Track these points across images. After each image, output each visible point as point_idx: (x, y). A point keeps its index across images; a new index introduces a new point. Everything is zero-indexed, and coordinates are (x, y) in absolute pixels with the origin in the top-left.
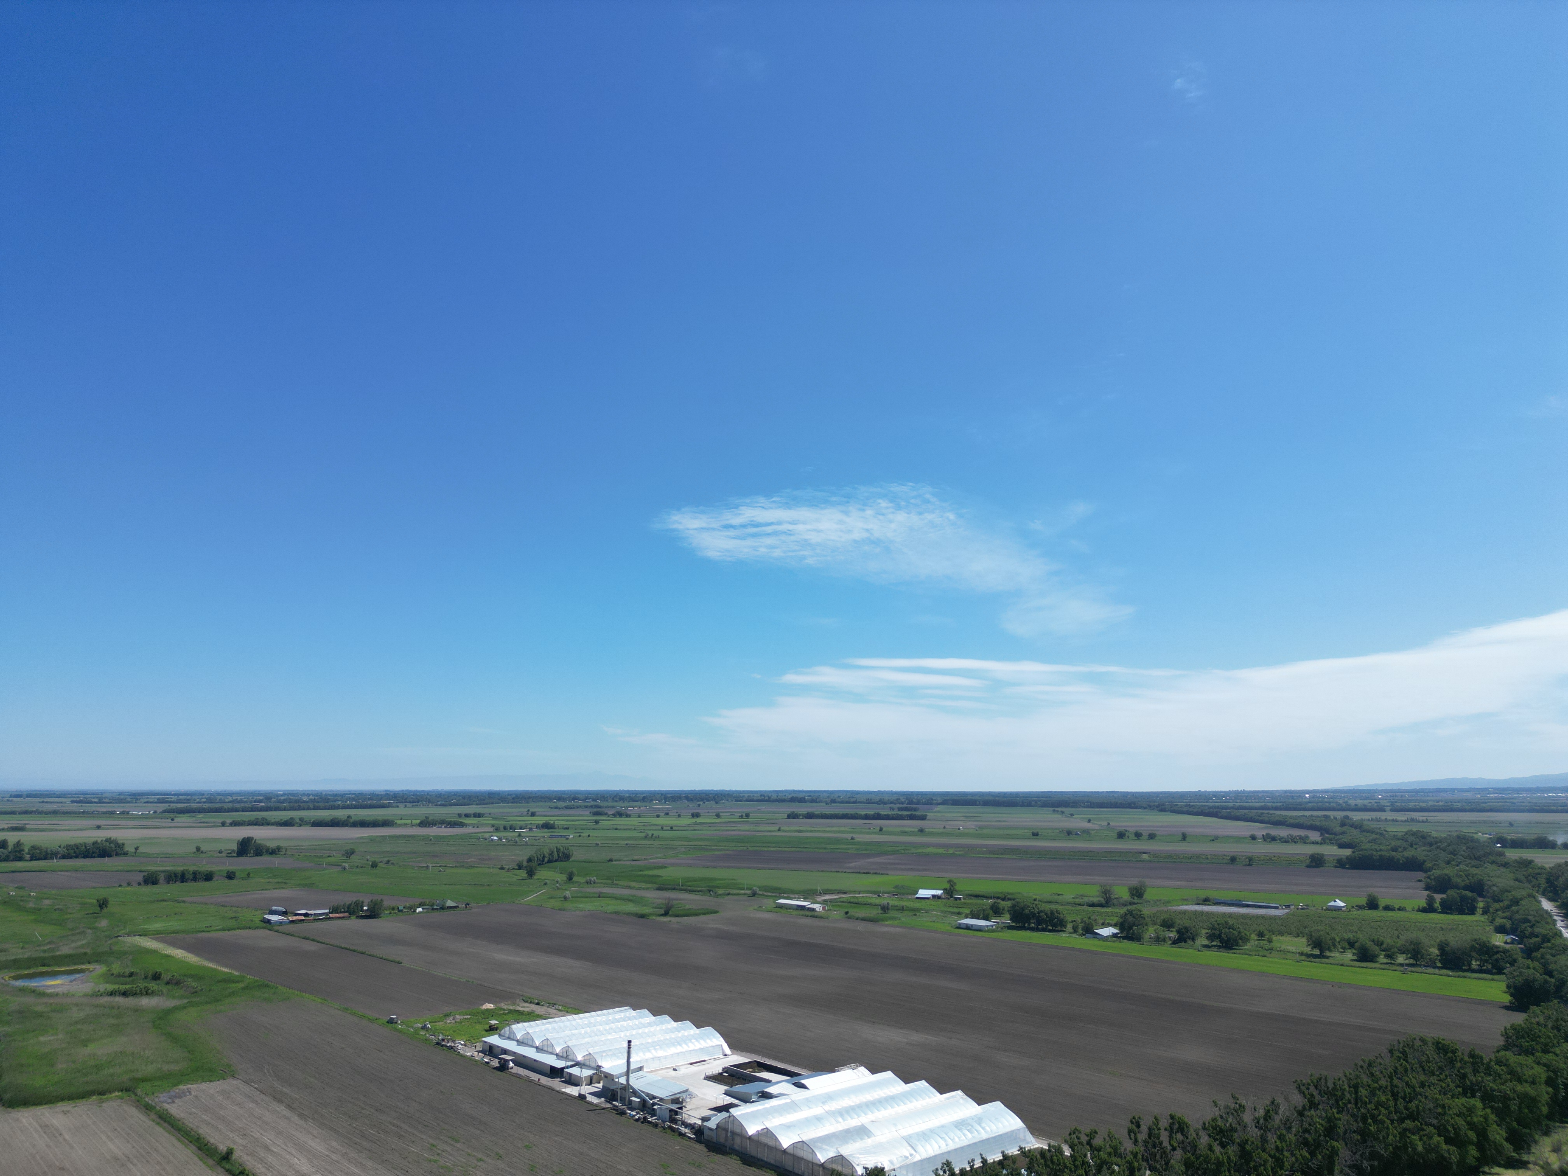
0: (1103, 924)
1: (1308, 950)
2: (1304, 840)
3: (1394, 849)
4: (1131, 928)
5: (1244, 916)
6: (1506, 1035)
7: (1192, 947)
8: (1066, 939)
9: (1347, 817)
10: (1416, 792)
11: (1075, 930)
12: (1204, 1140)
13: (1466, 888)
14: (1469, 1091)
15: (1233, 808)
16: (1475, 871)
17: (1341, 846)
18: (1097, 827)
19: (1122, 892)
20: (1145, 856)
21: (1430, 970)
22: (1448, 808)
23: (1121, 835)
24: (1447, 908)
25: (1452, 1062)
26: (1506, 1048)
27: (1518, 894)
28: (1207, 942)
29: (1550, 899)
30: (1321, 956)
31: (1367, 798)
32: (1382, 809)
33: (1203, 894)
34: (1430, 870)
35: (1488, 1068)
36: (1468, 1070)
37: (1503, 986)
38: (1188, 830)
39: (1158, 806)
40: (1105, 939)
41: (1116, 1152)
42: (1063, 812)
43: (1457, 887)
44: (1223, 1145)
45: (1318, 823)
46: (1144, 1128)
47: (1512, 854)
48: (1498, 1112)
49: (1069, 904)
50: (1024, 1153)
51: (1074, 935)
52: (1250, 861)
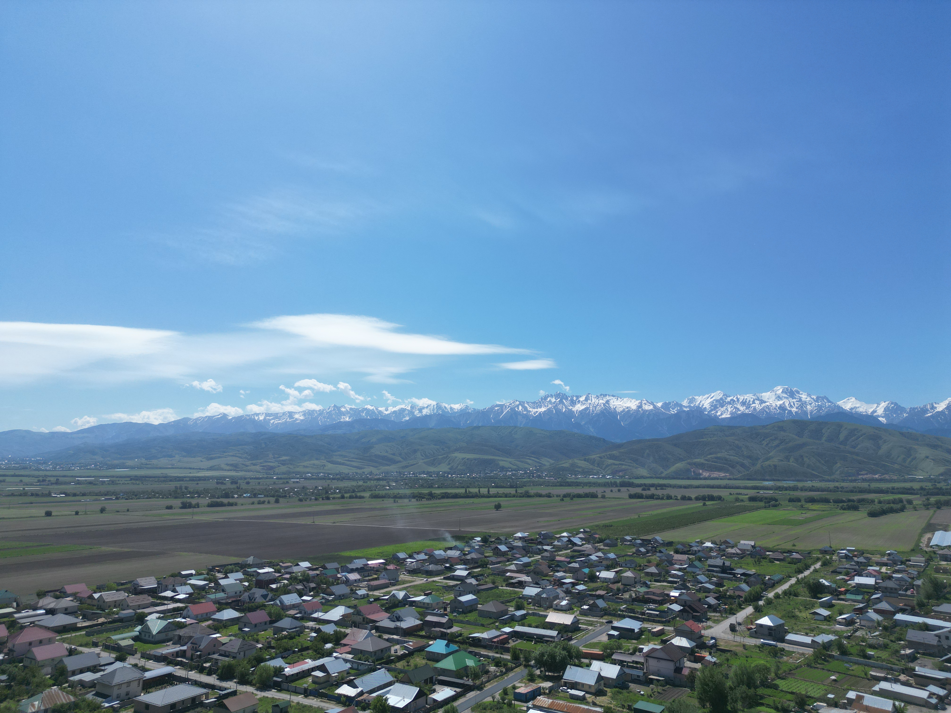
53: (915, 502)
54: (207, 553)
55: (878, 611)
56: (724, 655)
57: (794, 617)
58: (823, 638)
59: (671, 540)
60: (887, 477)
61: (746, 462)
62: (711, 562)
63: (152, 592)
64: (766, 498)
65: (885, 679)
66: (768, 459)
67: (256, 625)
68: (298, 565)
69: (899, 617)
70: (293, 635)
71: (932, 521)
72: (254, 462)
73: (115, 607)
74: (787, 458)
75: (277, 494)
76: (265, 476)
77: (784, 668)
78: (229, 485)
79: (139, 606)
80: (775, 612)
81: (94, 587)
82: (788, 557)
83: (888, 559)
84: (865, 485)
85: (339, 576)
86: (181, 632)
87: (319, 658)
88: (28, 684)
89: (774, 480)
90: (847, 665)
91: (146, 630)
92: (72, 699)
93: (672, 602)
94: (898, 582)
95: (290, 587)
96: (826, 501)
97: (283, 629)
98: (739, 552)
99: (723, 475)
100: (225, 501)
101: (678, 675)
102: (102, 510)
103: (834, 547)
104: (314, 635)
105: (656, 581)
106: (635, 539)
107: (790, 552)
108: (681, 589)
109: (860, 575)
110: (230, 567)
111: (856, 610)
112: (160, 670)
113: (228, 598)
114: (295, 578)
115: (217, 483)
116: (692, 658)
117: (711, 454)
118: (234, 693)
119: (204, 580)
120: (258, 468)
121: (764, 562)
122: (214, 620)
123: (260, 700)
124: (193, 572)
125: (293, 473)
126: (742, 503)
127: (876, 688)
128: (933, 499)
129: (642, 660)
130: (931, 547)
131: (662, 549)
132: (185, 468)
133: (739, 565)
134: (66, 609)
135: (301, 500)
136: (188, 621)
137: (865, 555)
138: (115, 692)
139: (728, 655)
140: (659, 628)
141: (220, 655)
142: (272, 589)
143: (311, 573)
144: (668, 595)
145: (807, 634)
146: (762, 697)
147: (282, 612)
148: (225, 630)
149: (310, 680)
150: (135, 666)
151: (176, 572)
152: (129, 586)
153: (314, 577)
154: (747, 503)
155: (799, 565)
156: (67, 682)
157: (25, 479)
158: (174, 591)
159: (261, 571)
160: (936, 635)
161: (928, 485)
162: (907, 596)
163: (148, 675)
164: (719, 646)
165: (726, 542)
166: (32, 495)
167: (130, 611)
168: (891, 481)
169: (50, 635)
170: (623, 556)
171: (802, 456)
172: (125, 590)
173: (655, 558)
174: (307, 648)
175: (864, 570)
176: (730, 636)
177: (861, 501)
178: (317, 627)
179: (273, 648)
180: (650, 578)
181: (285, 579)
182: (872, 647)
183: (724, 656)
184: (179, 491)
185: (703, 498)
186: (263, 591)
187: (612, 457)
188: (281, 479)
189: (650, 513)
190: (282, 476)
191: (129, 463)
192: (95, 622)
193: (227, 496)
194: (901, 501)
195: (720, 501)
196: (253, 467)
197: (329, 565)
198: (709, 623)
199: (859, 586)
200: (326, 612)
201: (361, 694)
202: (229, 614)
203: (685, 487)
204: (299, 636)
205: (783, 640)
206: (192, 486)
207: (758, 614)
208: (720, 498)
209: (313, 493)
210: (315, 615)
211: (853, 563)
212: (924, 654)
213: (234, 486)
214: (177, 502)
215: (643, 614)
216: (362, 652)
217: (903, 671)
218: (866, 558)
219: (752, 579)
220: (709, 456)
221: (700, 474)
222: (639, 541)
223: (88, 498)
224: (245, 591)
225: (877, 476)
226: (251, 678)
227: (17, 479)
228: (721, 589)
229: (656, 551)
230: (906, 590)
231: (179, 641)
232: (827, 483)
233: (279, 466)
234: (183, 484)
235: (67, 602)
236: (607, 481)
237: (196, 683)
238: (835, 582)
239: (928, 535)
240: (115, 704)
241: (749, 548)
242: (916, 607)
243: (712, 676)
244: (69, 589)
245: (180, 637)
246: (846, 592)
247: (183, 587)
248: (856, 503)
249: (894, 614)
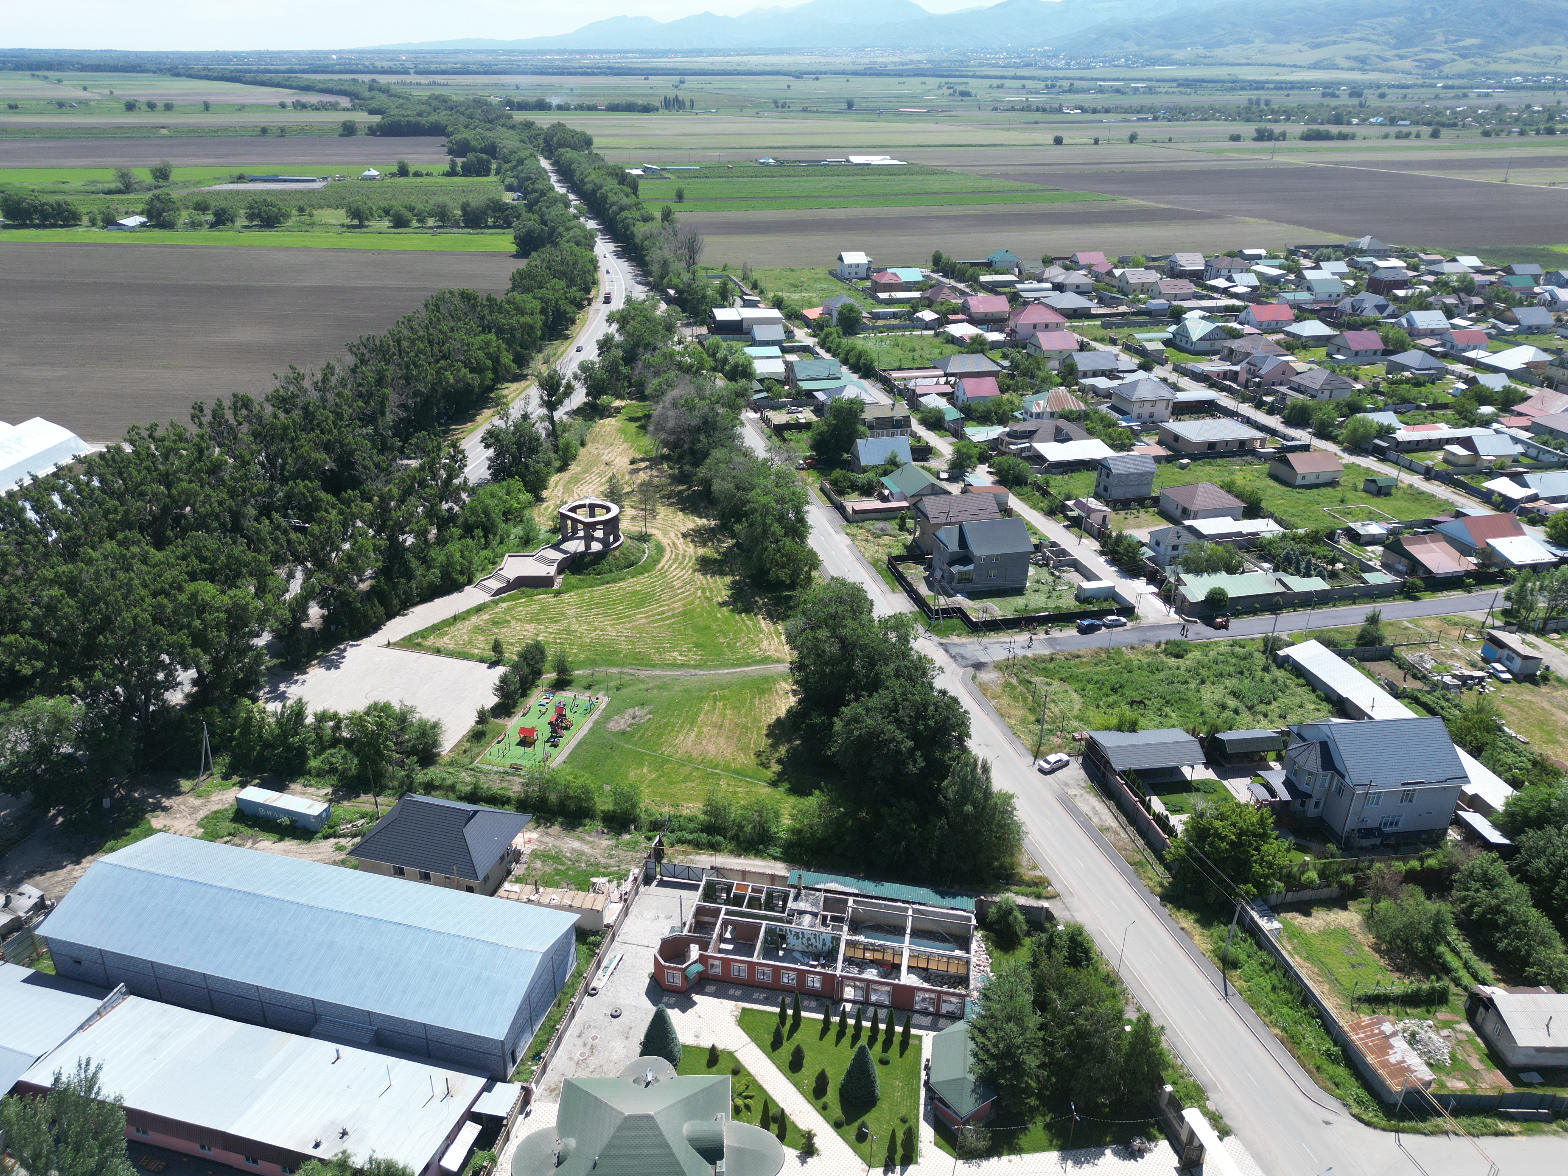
0: (127, 213)
1: (347, 221)
2: (334, 107)
3: (420, 115)
4: (160, 214)
5: (282, 192)
6: (513, 279)
7: (232, 229)
8: (82, 234)
9: (374, 81)
10: (437, 52)
11: (93, 223)
12: (269, 410)
13: (482, 151)
14: (486, 329)
15: (257, 71)
16: (489, 134)
17: (372, 112)
18: (97, 97)
19: (143, 175)
20: (164, 132)
21: (455, 230)
22: (465, 71)
23: (130, 107)
24: (468, 171)
25: (474, 307)
26: (513, 289)
27: (523, 154)
28: (247, 223)
29: (547, 158)
30: (361, 226)
31: (392, 60)
32: (406, 72)
33: (237, 171)
34: (452, 134)
35: (501, 307)
36: (486, 312)
37: (511, 238)
38: (211, 99)
39: (169, 70)
40: (132, 229)
41: (181, 438)
42: (46, 78)
43: (474, 150)
44: (287, 412)
45: (346, 87)
46: (208, 412)
47: (519, 117)
48: (508, 342)
49: (79, 192)
50: (79, 460)
51: (94, 229)
52: (283, 132)
54: (1288, 222)
63: (1196, 277)
67: (1357, 353)
68: (1454, 260)
70: (1422, 379)
72: (1402, 52)
73: (1142, 292)
75: (1437, 119)
76: (1420, 82)
78: (1344, 100)
79: (1176, 295)
81: (1115, 260)
85: (1537, 290)
86: (1235, 344)
87: (1464, 426)
88: (1032, 377)
91: (1183, 333)
92: (1083, 407)
95: (1431, 299)
97: (1405, 368)
100: (1334, 129)
102: (1133, 138)
104: (1464, 387)
110: (1325, 251)
112: (1197, 392)
113: (1315, 302)
114: (1446, 284)
115: (1324, 95)
118: (1306, 448)
119: (1280, 267)
120: (1407, 64)
122: (1288, 334)
123: (1347, 466)
124: (1263, 252)
125: (1483, 74)
132: (1269, 65)
134: (1078, 287)
135: (1486, 134)
136: (1247, 329)
138: (1136, 410)
141: (1291, 388)
142: (1397, 298)
143: (1479, 278)
147: (1408, 339)
148: (1303, 353)
149: (1440, 455)
150: (1164, 380)
151: (1236, 249)
152: (1163, 263)
153: (1483, 286)
156: (1077, 384)
157: (1029, 84)
158: (1229, 279)
159: (1381, 264)
163: (1181, 397)
166: (1038, 110)
167: (1163, 301)
169: (1059, 319)
172: (1158, 269)
174: (1445, 406)
178: (1472, 374)
179: (1382, 394)
181: (1425, 283)
184: (1254, 107)
186: (1380, 299)
188: (1452, 87)
190: (1457, 82)
191: (1179, 55)
192: (1114, 311)
193: (1338, 120)
196: (1398, 64)
197: (1517, 268)
200: (1494, 353)
201: (1535, 498)
202: (1313, 328)
204: (1433, 383)
206: (1278, 99)
209: (1517, 120)
210: (1471, 354)
213: (1355, 101)
214: (1248, 129)
216: (1552, 432)
223: (1112, 117)
224: (1347, 294)
226: (1337, 432)
227: (1018, 83)
231: (1230, 356)
233: (1454, 60)
234: (1263, 95)
235: (1078, 277)
237: (1248, 421)
240: (1136, 425)
244: (1083, 258)
245: (1231, 351)
247: (1244, 275)
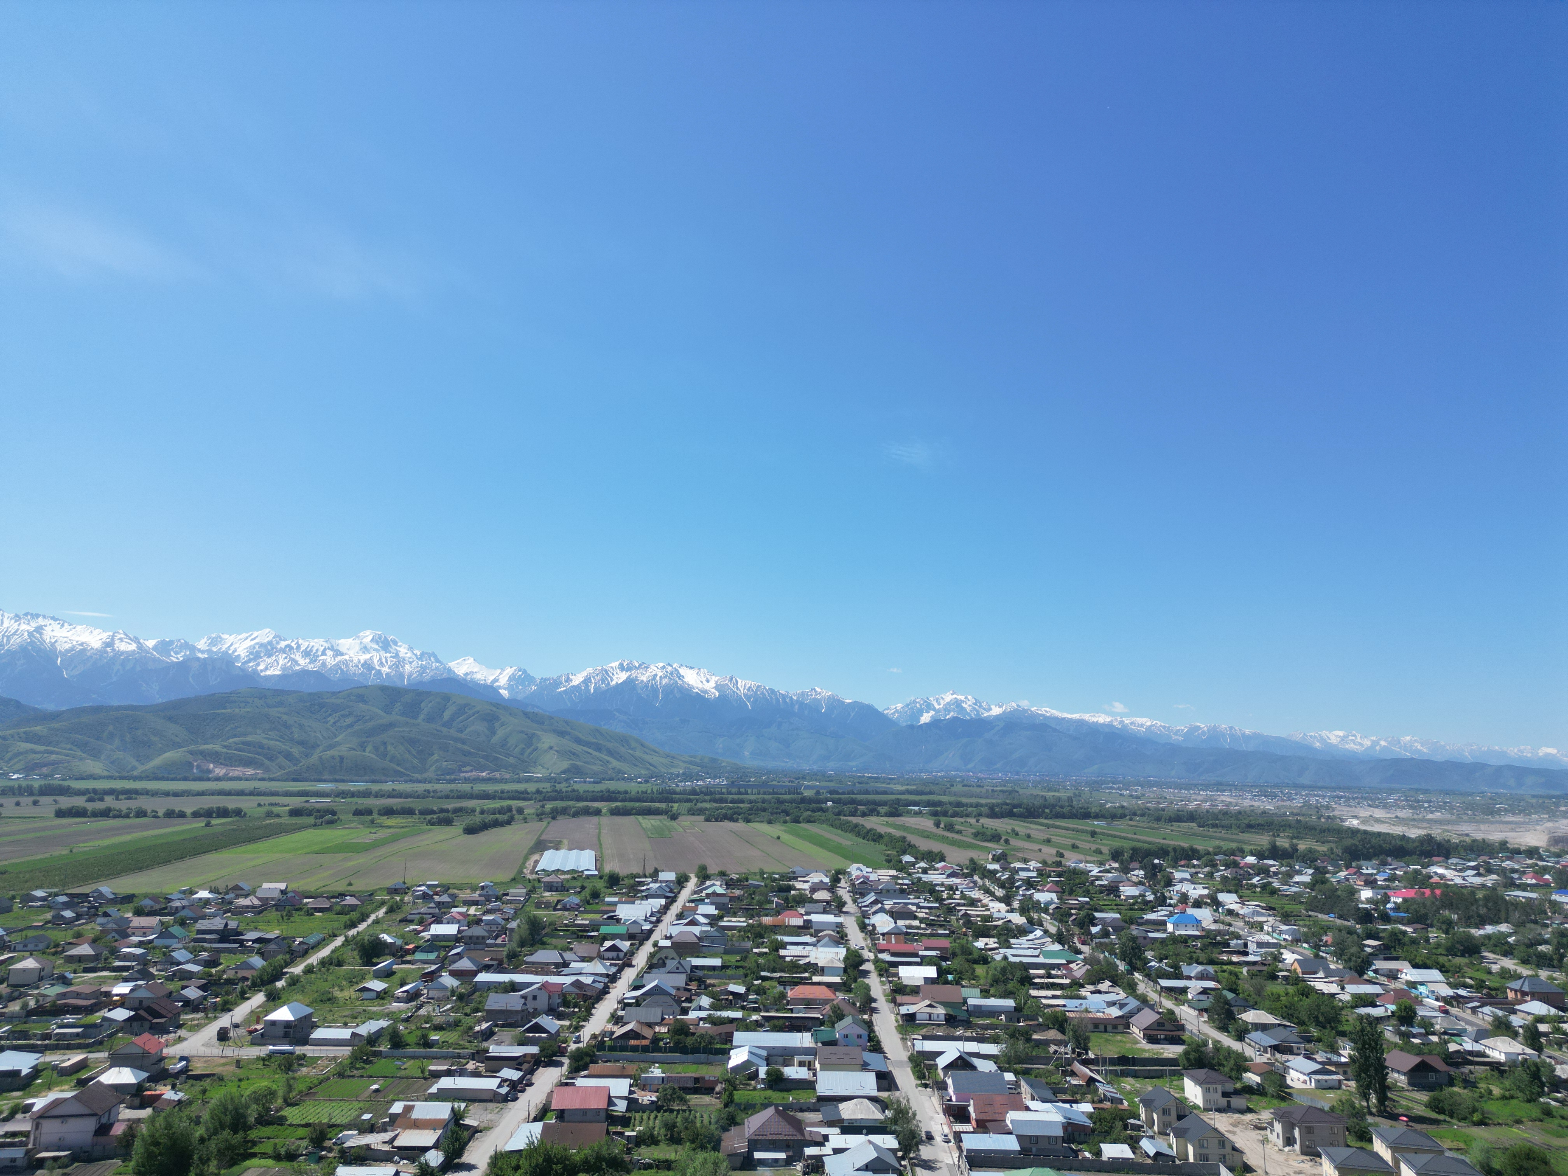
53: (526, 811)
55: (454, 974)
56: (199, 1083)
57: (331, 1000)
58: (368, 1028)
59: (131, 892)
60: (497, 775)
61: (296, 751)
62: (202, 925)
64: (318, 811)
65: (449, 1073)
66: (331, 747)
69: (483, 977)
71: (543, 837)
74: (362, 746)
77: (301, 1086)
80: (299, 997)
82: (337, 903)
83: (480, 895)
84: (466, 787)
89: (336, 781)
90: (399, 1063)
93: (114, 1005)
94: (487, 928)
96: (410, 812)
98: (256, 902)
99: (252, 772)
101: (102, 1139)
103: (409, 882)
105: (86, 970)
106: (56, 895)
107: (342, 895)
108: (136, 980)
109: (439, 921)
111: (425, 975)
116: (137, 1101)
117: (235, 736)
121: (297, 917)
126: (277, 820)
127: (433, 1090)
128: (549, 806)
129: (26, 1127)
130: (537, 873)
131: (111, 910)
133: (252, 925)
137: (451, 891)
139: (207, 1083)
140: (76, 1057)
144: (108, 994)
145: (345, 1025)
146: (254, 1143)
154: (286, 820)
155: (354, 915)
160: (523, 997)
161: (546, 787)
162: (496, 945)
164: (191, 1070)
165: (237, 888)
168: (502, 781)
170: (21, 930)
171: (385, 743)
173: (93, 928)
175: (445, 914)
176: (216, 1050)
177: (458, 811)
180: (74, 966)
182: (438, 1028)
183: (199, 1086)
185: (209, 814)
187: (30, 738)
189: (97, 843)
194: (510, 809)
195: (237, 818)
198: (182, 1032)
199: (436, 938)
203: (176, 794)
205: (305, 1041)
207: (271, 1004)
208: (238, 813)
211: (432, 905)
212: (503, 1026)
215: (47, 1037)
217: (473, 1057)
218: (451, 896)
219: (272, 946)
220: (231, 740)
221: (210, 771)
222: (63, 899)
225: (484, 774)
228: (213, 970)
229: (96, 915)
230: (496, 938)
232: (415, 785)
236: (11, 784)
238: (402, 936)
239: (535, 857)
241: (276, 895)
242: (505, 960)
243: (169, 1126)
246: (416, 949)
248: (450, 815)
249: (475, 973)
